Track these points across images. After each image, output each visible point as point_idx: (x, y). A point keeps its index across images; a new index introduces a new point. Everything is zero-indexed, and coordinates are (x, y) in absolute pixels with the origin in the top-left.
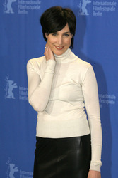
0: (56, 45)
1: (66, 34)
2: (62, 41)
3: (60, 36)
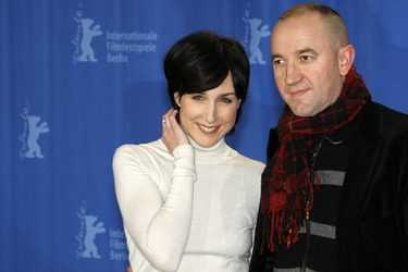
1: (224, 99)
3: (212, 103)
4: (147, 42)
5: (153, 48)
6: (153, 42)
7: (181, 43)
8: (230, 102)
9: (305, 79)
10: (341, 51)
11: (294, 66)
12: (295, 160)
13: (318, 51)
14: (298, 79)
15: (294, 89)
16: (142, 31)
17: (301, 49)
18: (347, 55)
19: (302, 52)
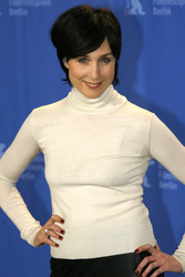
0: (87, 80)
2: (98, 72)
7: (64, 15)
8: (109, 60)
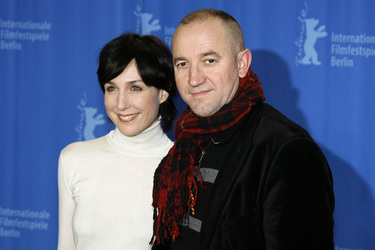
4: (40, 32)
5: (46, 37)
6: (46, 32)
9: (208, 81)
10: (240, 55)
11: (198, 69)
12: (179, 158)
13: (221, 54)
14: (202, 81)
15: (197, 90)
16: (36, 20)
17: (205, 51)
18: (245, 59)
19: (206, 55)
